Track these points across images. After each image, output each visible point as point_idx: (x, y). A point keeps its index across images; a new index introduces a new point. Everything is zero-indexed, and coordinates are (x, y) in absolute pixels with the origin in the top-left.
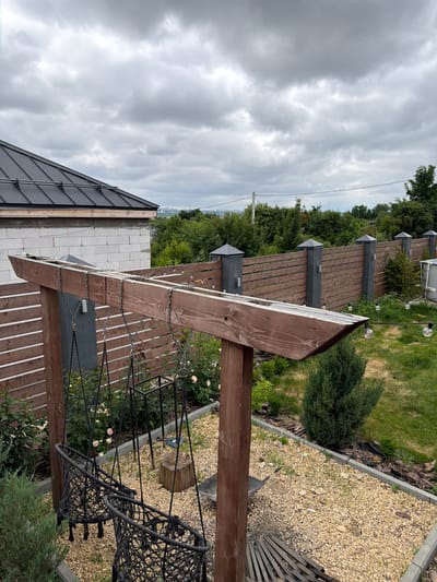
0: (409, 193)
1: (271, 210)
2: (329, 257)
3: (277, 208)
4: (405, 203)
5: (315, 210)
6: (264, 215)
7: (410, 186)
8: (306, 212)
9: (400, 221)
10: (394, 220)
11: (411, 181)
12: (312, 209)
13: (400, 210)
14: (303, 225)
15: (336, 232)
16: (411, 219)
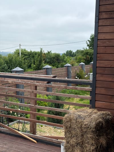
0: (88, 45)
1: (28, 53)
2: (55, 72)
3: (31, 51)
4: (86, 50)
5: (49, 52)
6: (25, 55)
7: (88, 43)
8: (45, 54)
9: (85, 58)
10: (83, 57)
11: (89, 41)
12: (47, 52)
13: (85, 53)
14: (44, 60)
15: (59, 63)
16: (90, 57)
